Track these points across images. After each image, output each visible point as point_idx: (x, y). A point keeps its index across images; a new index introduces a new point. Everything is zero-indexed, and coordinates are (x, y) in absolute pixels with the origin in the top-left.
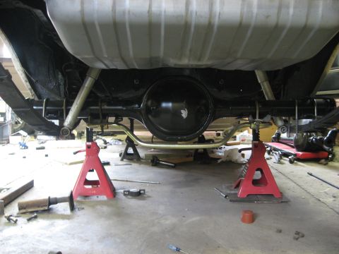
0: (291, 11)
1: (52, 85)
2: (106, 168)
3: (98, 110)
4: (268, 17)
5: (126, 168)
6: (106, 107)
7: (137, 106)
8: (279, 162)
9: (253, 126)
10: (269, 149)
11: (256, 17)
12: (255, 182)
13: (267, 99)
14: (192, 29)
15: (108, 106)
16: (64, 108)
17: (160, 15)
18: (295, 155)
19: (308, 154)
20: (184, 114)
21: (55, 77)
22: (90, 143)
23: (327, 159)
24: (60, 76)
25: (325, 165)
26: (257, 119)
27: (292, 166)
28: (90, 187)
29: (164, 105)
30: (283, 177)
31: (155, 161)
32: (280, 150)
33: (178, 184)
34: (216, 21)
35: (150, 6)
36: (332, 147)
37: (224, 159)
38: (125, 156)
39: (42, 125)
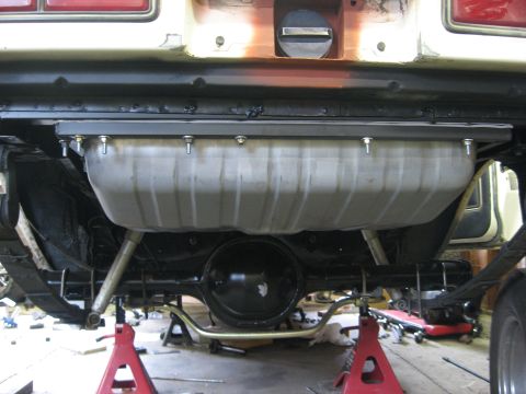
0: (401, 172)
1: (69, 243)
2: (142, 357)
3: (140, 285)
4: (371, 181)
5: (173, 359)
6: (152, 281)
7: (196, 279)
8: (401, 342)
9: (358, 302)
10: (384, 321)
11: (357, 182)
12: (366, 377)
13: (378, 264)
14: (276, 197)
15: (154, 279)
16: (91, 282)
17: (235, 182)
18: (424, 330)
19: (443, 328)
20: (263, 290)
21: (73, 232)
22: (121, 326)
23: (471, 334)
24: (81, 230)
25: (469, 343)
26: (364, 294)
27: (420, 348)
28: (120, 390)
29: (234, 277)
30: (407, 365)
31: (215, 347)
32: (402, 323)
33: (252, 383)
34: (307, 188)
35: (222, 172)
36: (476, 317)
37: (318, 340)
38: (170, 338)
39: (64, 312)
